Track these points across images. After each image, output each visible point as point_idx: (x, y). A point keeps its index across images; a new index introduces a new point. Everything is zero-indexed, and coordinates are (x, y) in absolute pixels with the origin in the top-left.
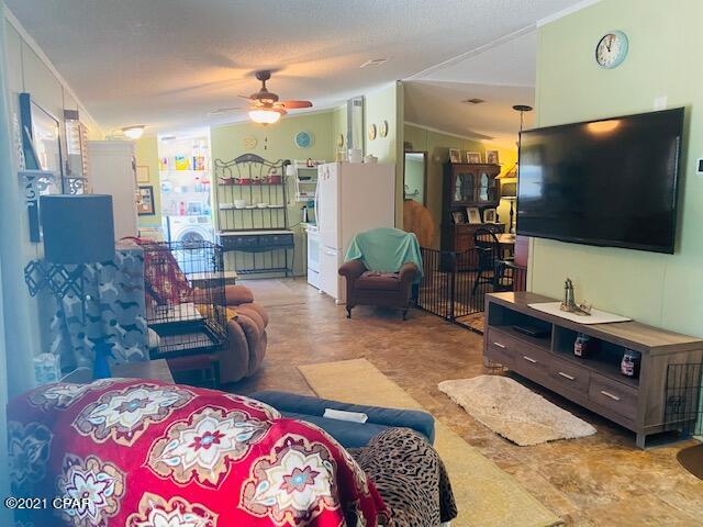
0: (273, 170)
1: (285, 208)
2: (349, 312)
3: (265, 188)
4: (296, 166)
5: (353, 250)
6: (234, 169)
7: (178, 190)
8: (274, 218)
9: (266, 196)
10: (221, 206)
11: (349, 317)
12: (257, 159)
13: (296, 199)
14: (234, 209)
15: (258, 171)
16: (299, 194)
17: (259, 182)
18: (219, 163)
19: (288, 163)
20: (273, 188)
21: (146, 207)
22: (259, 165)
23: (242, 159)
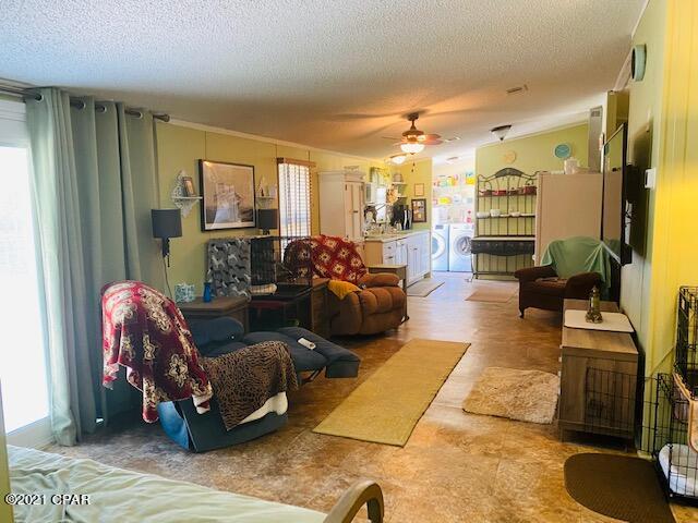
0: (530, 182)
2: (523, 313)
3: (522, 198)
5: (546, 258)
6: (494, 182)
8: (529, 226)
9: (521, 206)
10: (479, 215)
11: (522, 317)
12: (518, 173)
14: (490, 217)
15: (515, 183)
17: (515, 193)
18: (481, 179)
20: (528, 198)
21: (420, 216)
22: (517, 178)
23: (502, 174)
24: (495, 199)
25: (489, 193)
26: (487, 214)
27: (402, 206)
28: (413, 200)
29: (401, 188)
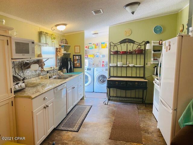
0: (139, 47)
1: (144, 67)
3: (134, 56)
4: (153, 44)
6: (119, 47)
7: (101, 56)
8: (138, 72)
9: (134, 61)
12: (131, 41)
13: (151, 61)
14: (117, 66)
15: (131, 47)
16: (153, 59)
17: (131, 53)
18: (112, 44)
19: (148, 42)
20: (139, 56)
21: (78, 65)
22: (132, 44)
23: (123, 42)
24: (119, 56)
25: (116, 53)
26: (115, 65)
27: (67, 59)
28: (74, 55)
29: (66, 48)
